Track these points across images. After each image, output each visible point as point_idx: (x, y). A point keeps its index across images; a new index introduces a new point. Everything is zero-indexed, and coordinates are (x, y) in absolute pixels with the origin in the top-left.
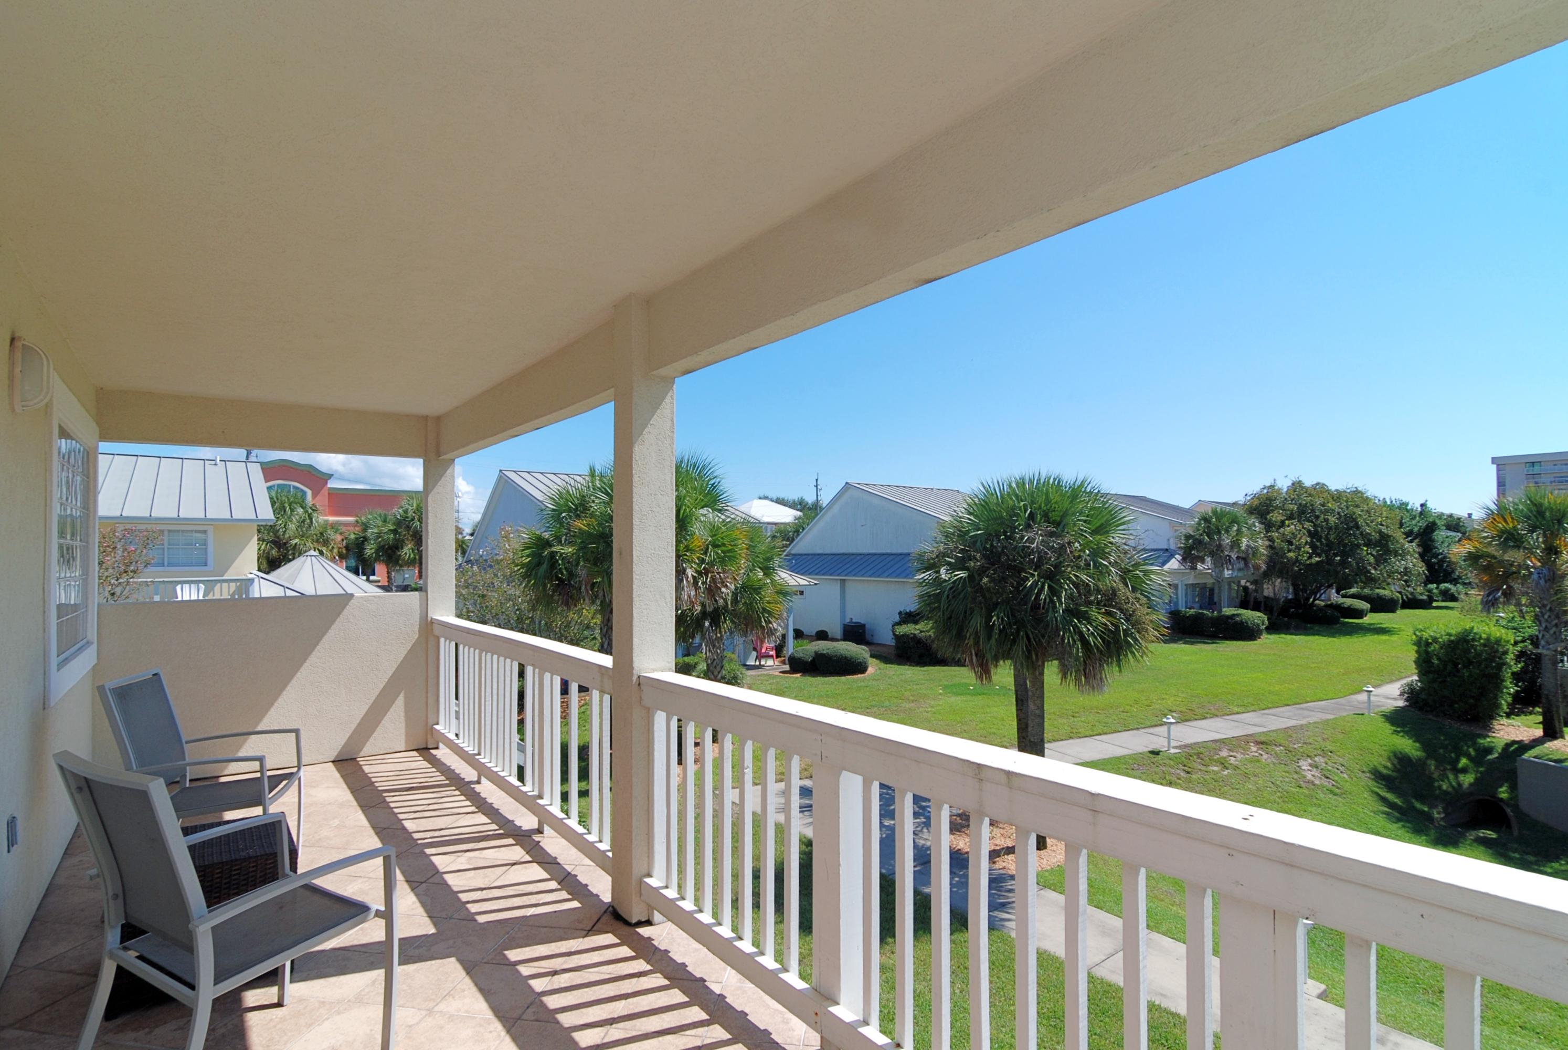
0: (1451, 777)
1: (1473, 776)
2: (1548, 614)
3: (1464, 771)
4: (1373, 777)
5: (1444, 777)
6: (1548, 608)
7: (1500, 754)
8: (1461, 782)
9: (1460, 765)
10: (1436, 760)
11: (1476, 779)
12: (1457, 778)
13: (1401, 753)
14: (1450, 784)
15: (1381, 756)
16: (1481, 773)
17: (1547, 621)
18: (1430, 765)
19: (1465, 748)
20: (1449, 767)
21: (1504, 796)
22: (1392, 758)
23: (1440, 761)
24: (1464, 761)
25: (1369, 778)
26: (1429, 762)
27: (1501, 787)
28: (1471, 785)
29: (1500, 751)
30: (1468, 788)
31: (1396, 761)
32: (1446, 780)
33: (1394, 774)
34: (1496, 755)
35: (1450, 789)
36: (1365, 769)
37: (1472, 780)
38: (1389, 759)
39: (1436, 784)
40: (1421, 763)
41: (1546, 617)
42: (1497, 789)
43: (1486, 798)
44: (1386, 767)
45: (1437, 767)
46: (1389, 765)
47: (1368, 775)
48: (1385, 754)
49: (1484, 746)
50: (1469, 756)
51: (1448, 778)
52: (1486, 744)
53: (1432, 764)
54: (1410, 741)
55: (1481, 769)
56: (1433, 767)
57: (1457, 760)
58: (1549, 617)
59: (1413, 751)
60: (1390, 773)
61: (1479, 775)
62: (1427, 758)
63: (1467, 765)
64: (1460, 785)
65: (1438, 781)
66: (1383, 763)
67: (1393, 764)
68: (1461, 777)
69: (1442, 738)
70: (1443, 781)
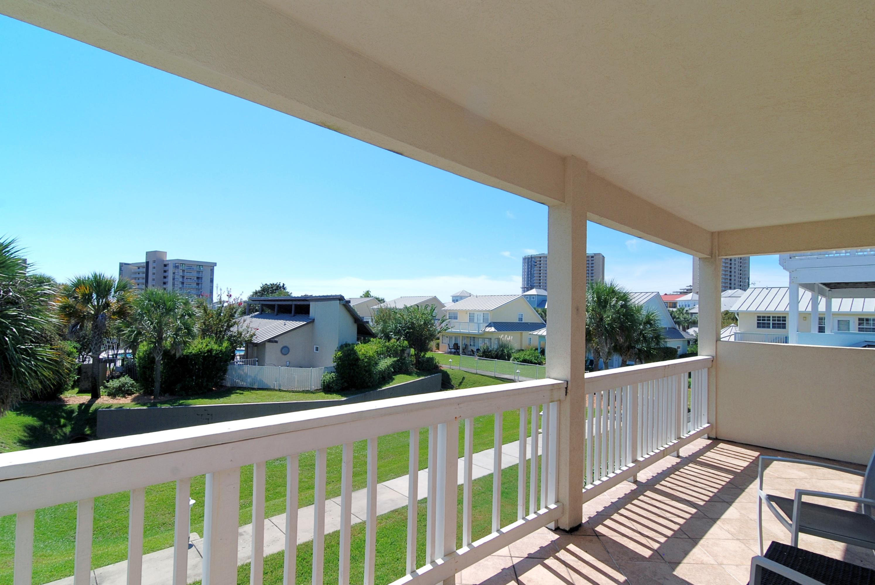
0: (60, 431)
1: (70, 427)
2: (97, 336)
3: (65, 426)
4: (21, 444)
5: (56, 432)
6: (97, 334)
7: (78, 412)
8: (65, 432)
9: (62, 423)
10: (50, 424)
11: (72, 428)
12: (62, 430)
13: (29, 425)
14: (60, 434)
15: (19, 431)
16: (73, 424)
17: (96, 340)
18: (47, 428)
19: (60, 414)
20: (57, 426)
21: (88, 432)
22: (26, 430)
23: (52, 424)
24: (63, 421)
25: (19, 445)
26: (46, 426)
27: (85, 428)
28: (70, 432)
29: (77, 410)
30: (69, 434)
31: (29, 431)
32: (58, 434)
33: (31, 439)
34: (76, 413)
35: (61, 438)
36: (15, 441)
37: (70, 429)
38: (25, 431)
39: (54, 437)
40: (42, 428)
41: (96, 338)
42: (84, 430)
43: (80, 436)
44: (25, 436)
45: (51, 428)
46: (26, 434)
47: (18, 444)
48: (21, 429)
49: (69, 410)
50: (63, 418)
51: (58, 432)
52: (69, 409)
53: (48, 427)
54: (31, 418)
55: (73, 422)
56: (49, 429)
57: (59, 422)
58: (98, 338)
59: (35, 423)
60: (28, 439)
61: (73, 426)
62: (44, 424)
63: (65, 422)
64: (65, 434)
65: (54, 435)
66: (22, 434)
67: (28, 433)
68: (64, 429)
69: (45, 411)
70: (56, 434)
